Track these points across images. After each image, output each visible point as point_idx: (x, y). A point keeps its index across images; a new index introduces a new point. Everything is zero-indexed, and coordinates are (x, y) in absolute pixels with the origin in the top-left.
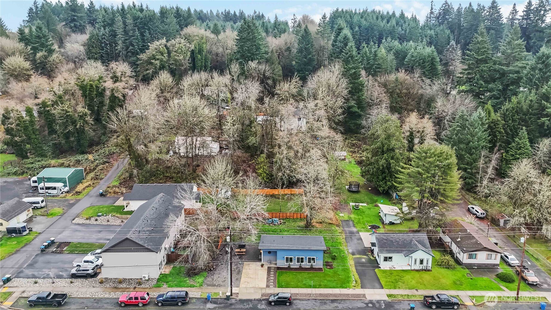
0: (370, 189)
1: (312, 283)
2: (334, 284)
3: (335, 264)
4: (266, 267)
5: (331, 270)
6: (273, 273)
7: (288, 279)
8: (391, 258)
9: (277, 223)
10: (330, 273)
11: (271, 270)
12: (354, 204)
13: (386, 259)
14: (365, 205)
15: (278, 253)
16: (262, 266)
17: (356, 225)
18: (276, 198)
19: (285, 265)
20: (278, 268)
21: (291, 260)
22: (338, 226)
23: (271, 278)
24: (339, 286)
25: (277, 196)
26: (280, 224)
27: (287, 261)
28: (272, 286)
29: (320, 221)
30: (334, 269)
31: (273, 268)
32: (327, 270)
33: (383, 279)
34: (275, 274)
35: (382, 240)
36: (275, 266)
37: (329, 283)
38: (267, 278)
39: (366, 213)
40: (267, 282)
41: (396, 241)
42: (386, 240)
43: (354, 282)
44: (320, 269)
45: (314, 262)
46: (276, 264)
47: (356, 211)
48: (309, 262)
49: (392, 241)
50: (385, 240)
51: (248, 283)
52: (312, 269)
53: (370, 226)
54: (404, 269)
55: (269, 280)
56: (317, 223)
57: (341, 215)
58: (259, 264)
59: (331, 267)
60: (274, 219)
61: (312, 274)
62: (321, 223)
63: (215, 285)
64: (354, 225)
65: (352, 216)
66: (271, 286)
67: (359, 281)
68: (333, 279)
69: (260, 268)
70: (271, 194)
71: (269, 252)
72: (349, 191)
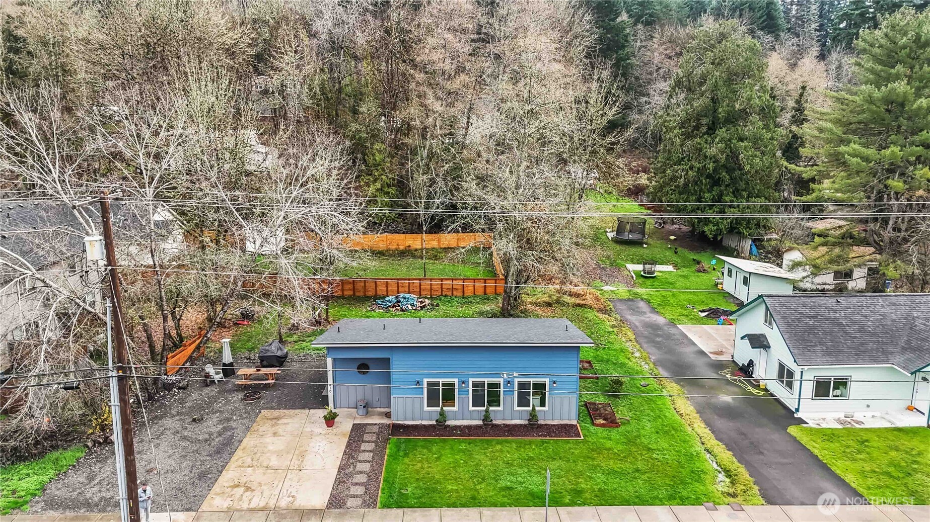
0: (672, 238)
1: (543, 482)
2: (640, 486)
3: (622, 412)
4: (345, 425)
5: (614, 433)
6: (371, 446)
7: (436, 470)
8: (841, 383)
9: (413, 305)
10: (609, 444)
11: (367, 437)
12: (640, 267)
13: (822, 389)
14: (670, 268)
15: (399, 368)
16: (330, 420)
17: (660, 310)
18: (414, 257)
19: (426, 415)
20: (397, 429)
21: (449, 396)
22: (604, 311)
23: (360, 467)
24: (662, 493)
25: (418, 254)
26: (422, 308)
27: (432, 400)
28: (359, 501)
29: (547, 299)
30: (622, 429)
31: (376, 429)
32: (597, 433)
33: (839, 463)
34: (379, 452)
35: (799, 320)
36: (385, 421)
37: (614, 483)
38: (341, 469)
39: (678, 284)
40: (339, 482)
41: (854, 322)
42: (814, 317)
43: (721, 477)
44: (567, 430)
45: (543, 404)
46: (388, 415)
47: (649, 282)
48: (523, 401)
49: (836, 322)
50: (810, 317)
51: (248, 489)
52: (533, 427)
53: (704, 311)
54: (900, 425)
55: (350, 475)
56: (536, 304)
57: (606, 288)
58: (321, 413)
59: (612, 422)
60: (402, 295)
61: (533, 447)
62: (549, 305)
63: (88, 505)
64: (653, 309)
65: (641, 291)
66: (350, 502)
67: (743, 473)
68: (627, 466)
69: (322, 427)
70: (402, 248)
71: (363, 366)
72: (618, 241)
